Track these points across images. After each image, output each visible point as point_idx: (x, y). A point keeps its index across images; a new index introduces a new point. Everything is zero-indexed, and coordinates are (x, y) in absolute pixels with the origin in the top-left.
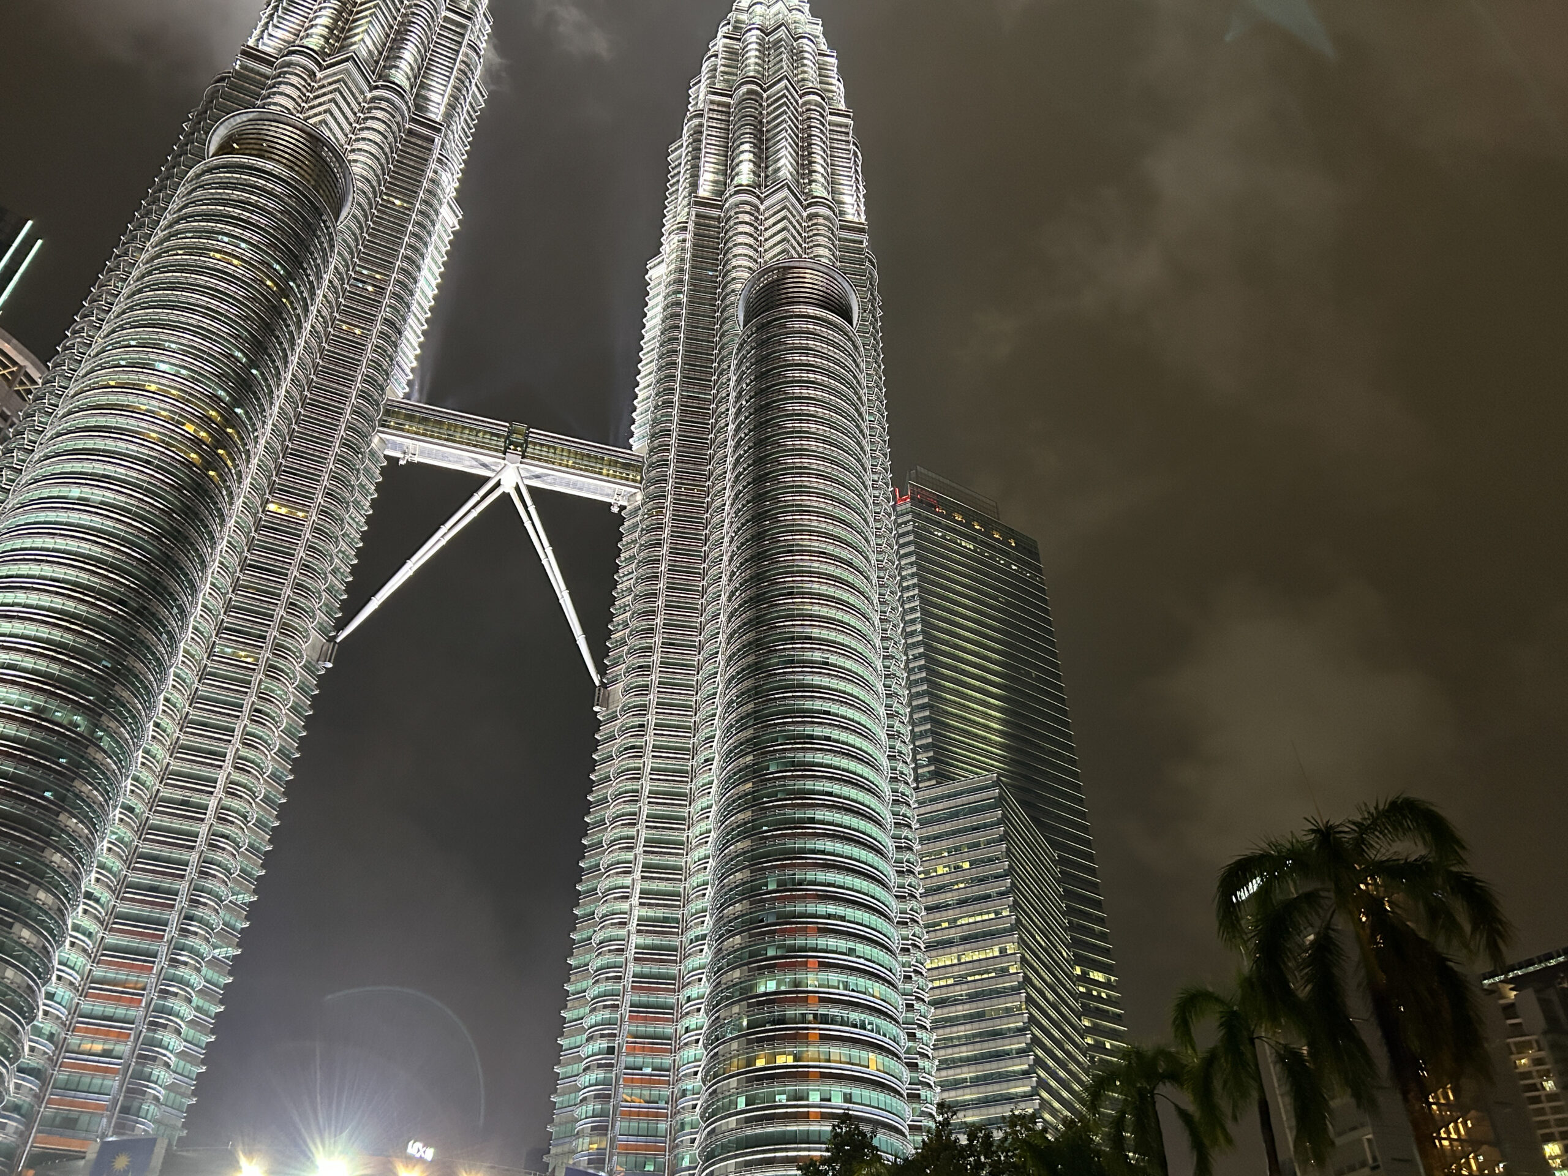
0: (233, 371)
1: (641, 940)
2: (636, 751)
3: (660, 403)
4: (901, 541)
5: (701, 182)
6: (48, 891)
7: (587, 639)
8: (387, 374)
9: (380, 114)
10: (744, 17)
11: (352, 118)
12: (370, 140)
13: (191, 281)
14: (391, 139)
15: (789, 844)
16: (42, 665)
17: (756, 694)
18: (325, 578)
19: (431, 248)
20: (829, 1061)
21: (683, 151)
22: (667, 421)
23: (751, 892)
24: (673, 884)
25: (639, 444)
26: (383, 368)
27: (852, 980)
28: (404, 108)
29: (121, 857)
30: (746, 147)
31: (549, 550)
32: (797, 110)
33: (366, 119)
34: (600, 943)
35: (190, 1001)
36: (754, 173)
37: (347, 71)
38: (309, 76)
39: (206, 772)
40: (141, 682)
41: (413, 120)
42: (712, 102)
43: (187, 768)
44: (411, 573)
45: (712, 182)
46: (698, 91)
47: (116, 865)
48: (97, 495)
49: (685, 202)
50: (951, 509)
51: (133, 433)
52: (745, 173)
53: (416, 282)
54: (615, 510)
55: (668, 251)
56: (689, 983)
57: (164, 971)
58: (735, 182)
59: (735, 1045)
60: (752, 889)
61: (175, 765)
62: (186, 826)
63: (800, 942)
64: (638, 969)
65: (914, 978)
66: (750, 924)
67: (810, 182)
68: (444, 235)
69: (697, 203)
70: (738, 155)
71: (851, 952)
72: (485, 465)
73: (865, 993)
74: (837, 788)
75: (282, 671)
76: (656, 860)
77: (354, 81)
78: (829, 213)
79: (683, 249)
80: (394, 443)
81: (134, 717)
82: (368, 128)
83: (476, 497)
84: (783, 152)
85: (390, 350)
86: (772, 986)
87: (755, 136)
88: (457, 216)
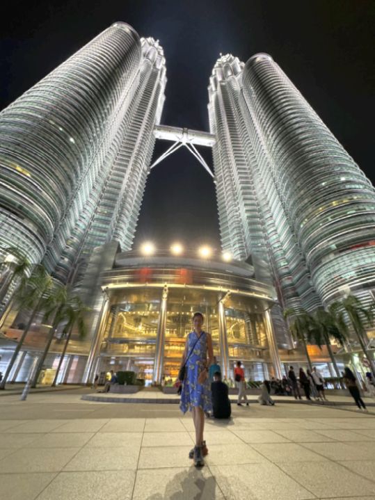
72: (178, 138)
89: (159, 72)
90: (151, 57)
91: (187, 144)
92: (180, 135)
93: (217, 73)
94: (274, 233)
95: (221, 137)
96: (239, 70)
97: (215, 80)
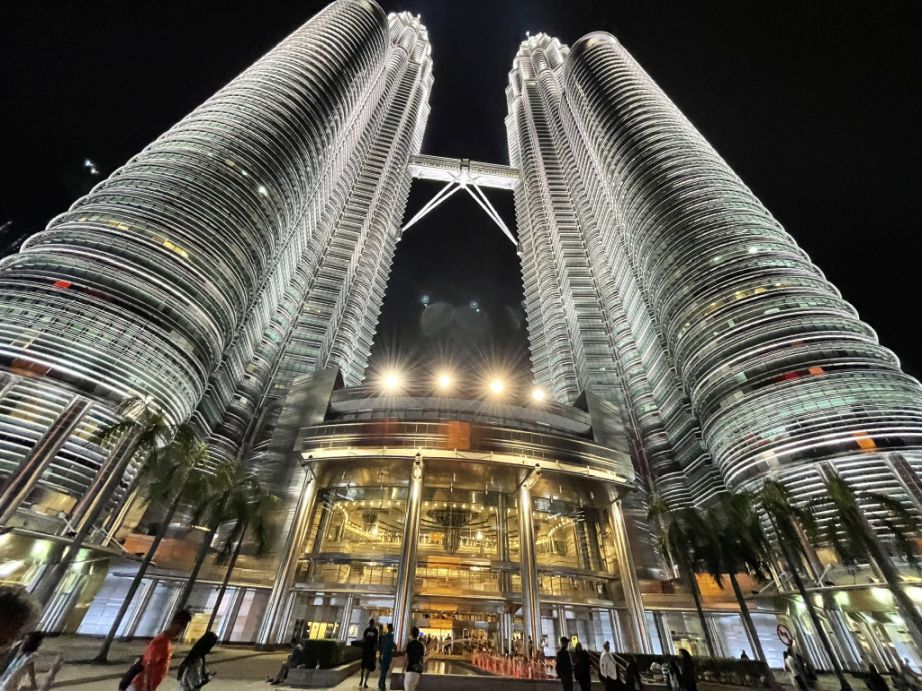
72: (453, 176)
89: (420, 69)
90: (405, 44)
91: (468, 185)
92: (455, 172)
93: (521, 65)
94: (629, 347)
95: (530, 174)
96: (560, 60)
97: (518, 78)
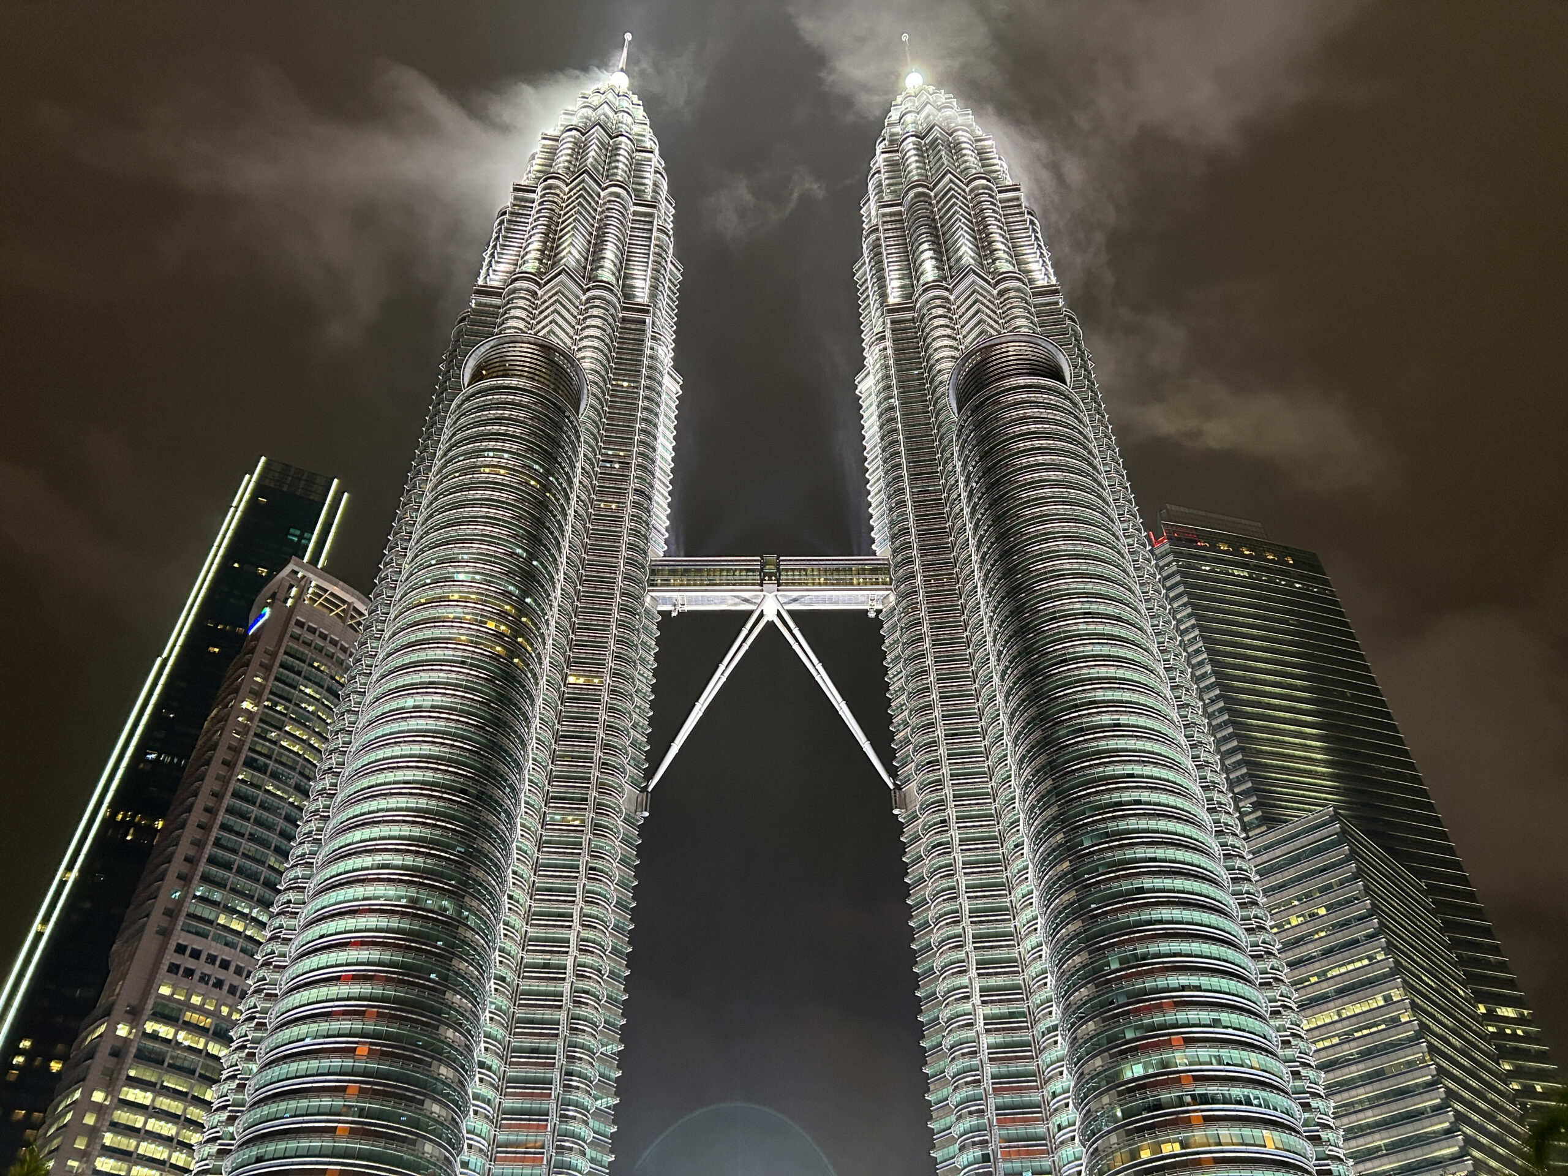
0: (517, 566)
1: (991, 1039)
2: (944, 847)
3: (893, 505)
4: (1168, 584)
5: (889, 291)
6: (448, 1065)
7: (871, 744)
8: (647, 539)
9: (595, 312)
10: (897, 129)
11: (573, 322)
12: (592, 336)
13: (470, 497)
14: (609, 330)
15: (1123, 918)
16: (409, 860)
17: (1052, 769)
18: (628, 735)
19: (662, 417)
20: (1220, 1144)
21: (867, 267)
22: (903, 521)
23: (1093, 974)
24: (1011, 977)
25: (882, 549)
26: (641, 536)
27: (1224, 1053)
28: (615, 300)
29: (503, 1024)
30: (925, 246)
31: (819, 667)
32: (965, 199)
33: (585, 319)
34: (952, 1048)
35: (584, 1155)
36: (938, 268)
37: (562, 283)
38: (532, 296)
39: (559, 934)
40: (491, 860)
41: (624, 309)
42: (884, 215)
43: (542, 933)
44: (701, 714)
45: (899, 287)
46: (869, 209)
47: (499, 1032)
48: (427, 701)
49: (879, 313)
50: (1213, 541)
51: (447, 640)
52: (929, 270)
53: (655, 450)
54: (872, 615)
55: (872, 362)
56: (1051, 1078)
57: (557, 1127)
58: (921, 282)
59: (1113, 1138)
60: (1095, 971)
61: (532, 932)
62: (551, 987)
63: (1158, 1019)
64: (995, 1070)
65: (1294, 1042)
66: (1100, 1008)
67: (994, 262)
68: (671, 403)
69: (890, 311)
70: (919, 256)
71: (1216, 1023)
72: (746, 601)
73: (1242, 1066)
74: (1160, 852)
75: (607, 827)
76: (988, 955)
77: (569, 289)
78: (1017, 284)
79: (886, 357)
80: (664, 598)
81: (490, 893)
82: (588, 327)
83: (745, 632)
84: (962, 241)
85: (645, 517)
86: (1138, 1070)
87: (931, 234)
88: (678, 383)
